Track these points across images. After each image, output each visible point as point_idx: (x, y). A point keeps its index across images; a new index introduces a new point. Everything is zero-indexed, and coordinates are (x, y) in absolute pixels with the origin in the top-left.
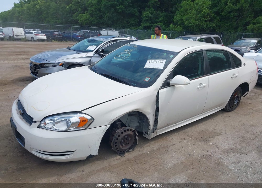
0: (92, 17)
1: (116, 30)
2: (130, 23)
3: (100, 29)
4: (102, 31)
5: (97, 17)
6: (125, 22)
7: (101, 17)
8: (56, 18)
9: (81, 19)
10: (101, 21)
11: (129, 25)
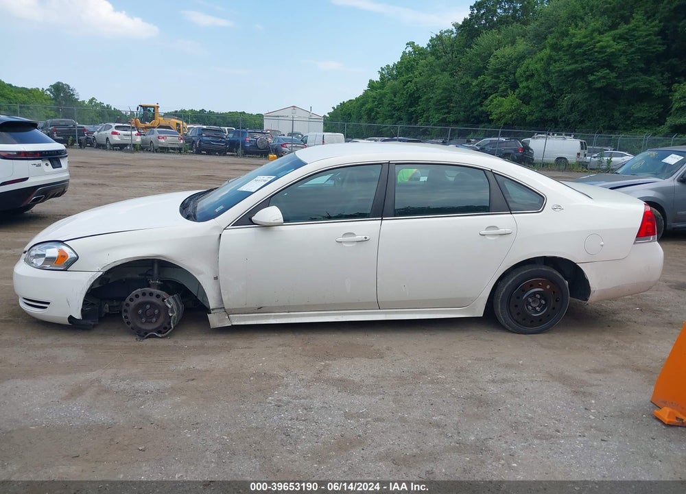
0: (528, 104)
1: (575, 137)
2: (632, 118)
3: (531, 136)
4: (534, 138)
5: (541, 105)
6: (617, 114)
7: (551, 104)
8: (446, 111)
9: (498, 111)
10: (550, 115)
11: (629, 122)
